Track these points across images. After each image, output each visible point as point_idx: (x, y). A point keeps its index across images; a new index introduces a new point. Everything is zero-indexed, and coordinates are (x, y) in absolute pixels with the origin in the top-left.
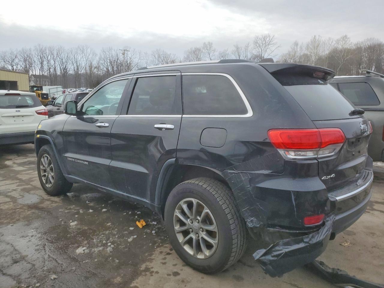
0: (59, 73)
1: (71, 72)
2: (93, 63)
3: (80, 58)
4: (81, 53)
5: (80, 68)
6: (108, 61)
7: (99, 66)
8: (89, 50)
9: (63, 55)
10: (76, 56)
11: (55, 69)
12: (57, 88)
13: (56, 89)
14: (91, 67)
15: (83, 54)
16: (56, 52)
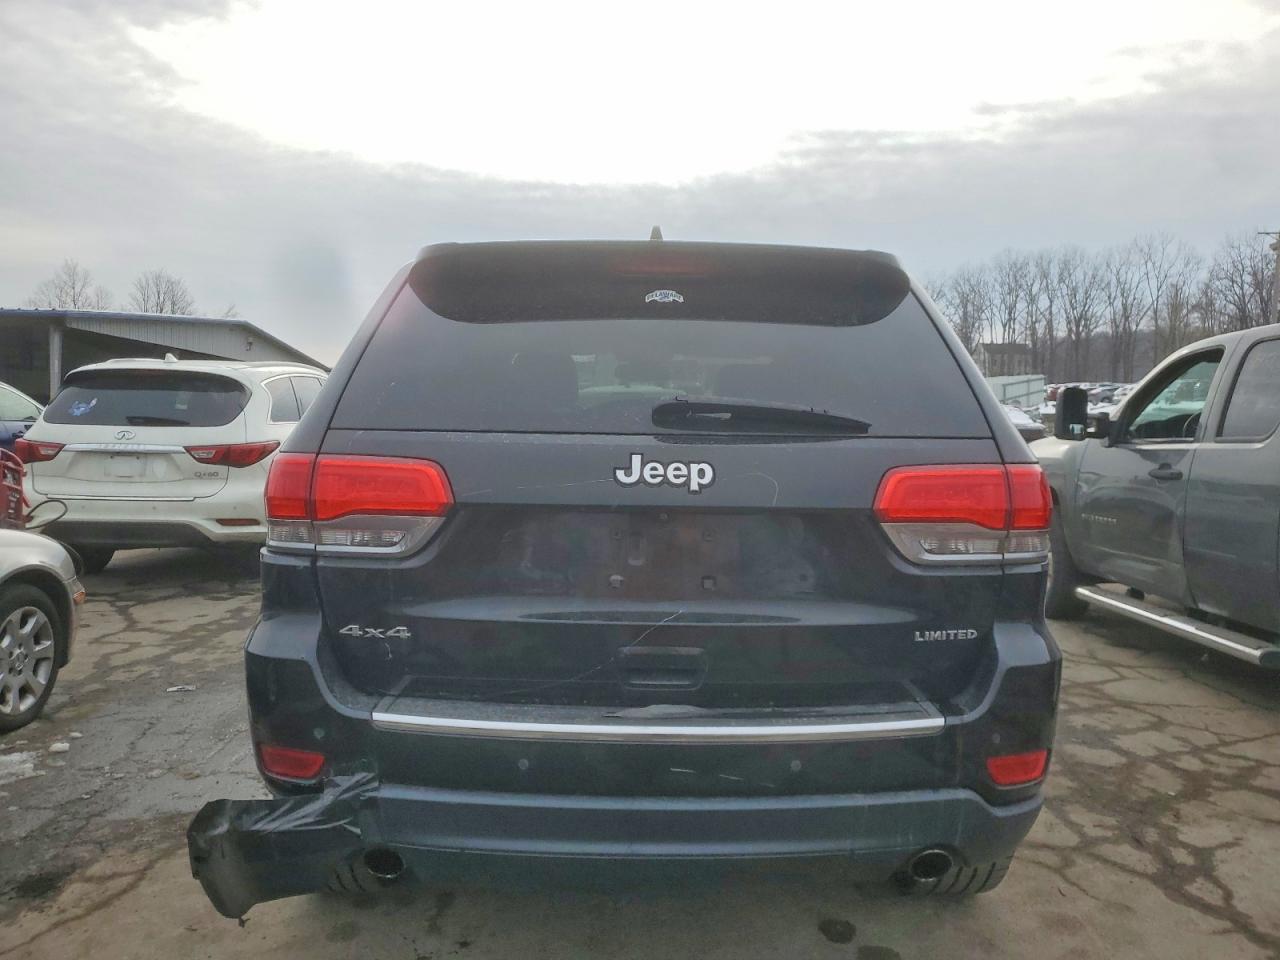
0: (1061, 332)
1: (1103, 328)
2: (1187, 291)
3: (1136, 279)
4: (1143, 261)
5: (1134, 311)
6: (1248, 278)
7: (1211, 303)
8: (1172, 249)
9: (1078, 275)
10: (1122, 272)
11: (1050, 323)
12: (1028, 381)
13: (1025, 384)
14: (1175, 307)
15: (1150, 264)
16: (1057, 268)
